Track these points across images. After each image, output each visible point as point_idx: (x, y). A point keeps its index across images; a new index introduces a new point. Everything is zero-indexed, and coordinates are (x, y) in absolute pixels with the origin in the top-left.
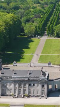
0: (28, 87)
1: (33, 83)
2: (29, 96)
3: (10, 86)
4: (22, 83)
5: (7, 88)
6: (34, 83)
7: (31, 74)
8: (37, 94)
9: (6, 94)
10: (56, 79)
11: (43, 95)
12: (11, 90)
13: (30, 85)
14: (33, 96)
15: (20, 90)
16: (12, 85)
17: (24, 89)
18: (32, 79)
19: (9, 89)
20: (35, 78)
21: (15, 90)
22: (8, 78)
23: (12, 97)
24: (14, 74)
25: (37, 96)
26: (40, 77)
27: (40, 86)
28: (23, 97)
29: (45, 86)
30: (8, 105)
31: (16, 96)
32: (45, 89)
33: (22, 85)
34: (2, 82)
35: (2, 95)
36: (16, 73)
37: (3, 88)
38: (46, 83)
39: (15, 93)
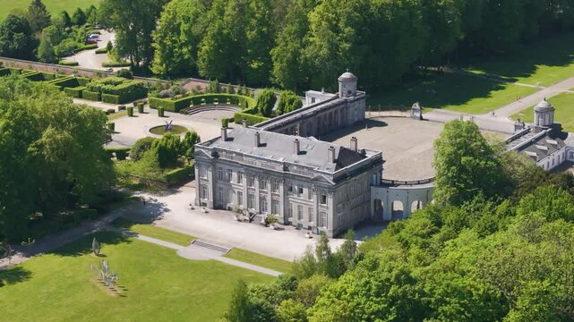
0: (286, 194)
1: (297, 182)
2: (287, 223)
3: (239, 182)
4: (268, 178)
5: (230, 185)
6: (301, 183)
7: (304, 153)
8: (310, 221)
9: (228, 205)
10: (406, 183)
11: (324, 229)
12: (240, 194)
13: (291, 189)
14: (299, 227)
15: (262, 199)
16: (244, 180)
17: (275, 198)
18: (296, 171)
19: (236, 191)
20: (303, 167)
21: (250, 197)
22: (234, 155)
23: (236, 219)
24: (260, 145)
25: (310, 228)
26: (316, 169)
27: (315, 196)
28: (263, 221)
29: (330, 200)
30: (188, 240)
31: (247, 218)
32: (327, 208)
33: (269, 185)
34: (218, 165)
35: (219, 206)
36: (265, 145)
37: (221, 184)
38: (332, 190)
39: (250, 205)
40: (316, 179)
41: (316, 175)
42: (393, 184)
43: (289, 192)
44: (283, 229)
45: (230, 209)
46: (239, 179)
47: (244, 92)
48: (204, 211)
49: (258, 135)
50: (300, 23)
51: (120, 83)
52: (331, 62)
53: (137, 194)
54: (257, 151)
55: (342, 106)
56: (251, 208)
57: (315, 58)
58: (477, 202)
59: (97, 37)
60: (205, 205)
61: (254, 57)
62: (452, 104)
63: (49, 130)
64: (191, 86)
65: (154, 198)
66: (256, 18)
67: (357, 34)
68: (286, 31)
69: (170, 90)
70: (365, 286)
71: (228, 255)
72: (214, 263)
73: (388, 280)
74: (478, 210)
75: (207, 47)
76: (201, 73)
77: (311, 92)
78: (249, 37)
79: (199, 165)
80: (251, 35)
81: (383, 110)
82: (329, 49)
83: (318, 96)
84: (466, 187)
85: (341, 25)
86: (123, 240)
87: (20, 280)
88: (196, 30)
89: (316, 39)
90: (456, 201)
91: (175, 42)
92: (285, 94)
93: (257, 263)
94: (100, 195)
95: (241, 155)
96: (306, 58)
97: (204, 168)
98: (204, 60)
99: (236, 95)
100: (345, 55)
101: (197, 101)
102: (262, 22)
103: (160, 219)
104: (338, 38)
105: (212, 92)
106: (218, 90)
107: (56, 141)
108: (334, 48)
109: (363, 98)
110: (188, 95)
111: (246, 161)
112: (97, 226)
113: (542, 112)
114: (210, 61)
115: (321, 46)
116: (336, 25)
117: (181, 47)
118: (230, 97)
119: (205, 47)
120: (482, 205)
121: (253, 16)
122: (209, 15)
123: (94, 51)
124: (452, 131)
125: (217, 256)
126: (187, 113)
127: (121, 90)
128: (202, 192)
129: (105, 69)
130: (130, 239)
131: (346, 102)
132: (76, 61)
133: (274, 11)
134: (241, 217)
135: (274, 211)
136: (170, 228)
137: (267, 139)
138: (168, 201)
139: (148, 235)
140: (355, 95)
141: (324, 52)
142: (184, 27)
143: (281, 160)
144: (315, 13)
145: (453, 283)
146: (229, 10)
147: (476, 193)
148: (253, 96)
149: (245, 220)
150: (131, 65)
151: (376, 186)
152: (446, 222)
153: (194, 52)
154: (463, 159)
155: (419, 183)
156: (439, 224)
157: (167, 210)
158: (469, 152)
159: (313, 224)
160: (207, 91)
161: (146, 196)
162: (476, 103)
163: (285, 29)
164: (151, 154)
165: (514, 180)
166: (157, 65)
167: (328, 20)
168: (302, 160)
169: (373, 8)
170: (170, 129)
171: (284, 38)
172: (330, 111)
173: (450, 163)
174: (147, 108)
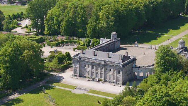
0: (105, 71)
1: (109, 67)
2: (106, 81)
3: (88, 68)
4: (99, 66)
5: (85, 69)
6: (111, 67)
8: (114, 80)
9: (85, 76)
10: (144, 67)
11: (119, 82)
12: (89, 72)
13: (107, 69)
14: (110, 82)
15: (97, 73)
16: (90, 67)
17: (101, 73)
18: (109, 63)
19: (87, 71)
20: (111, 62)
21: (92, 73)
22: (87, 59)
23: (88, 80)
24: (95, 55)
25: (114, 82)
26: (116, 62)
27: (116, 71)
28: (98, 81)
29: (121, 73)
30: (74, 87)
31: (92, 80)
32: (120, 75)
33: (99, 69)
34: (81, 62)
35: (81, 76)
36: (96, 55)
37: (82, 69)
38: (122, 69)
39: (92, 75)
40: (116, 66)
41: (116, 64)
42: (139, 67)
43: (106, 71)
44: (105, 83)
45: (85, 77)
46: (88, 67)
47: (78, 39)
48: (76, 78)
49: (94, 52)
50: (96, 16)
51: (35, 37)
52: (107, 29)
53: (52, 73)
54: (94, 57)
55: (113, 43)
56: (93, 76)
57: (101, 28)
58: (171, 72)
59: (20, 23)
60: (76, 76)
61: (80, 28)
62: (146, 42)
63: (26, 51)
64: (59, 38)
65: (58, 74)
66: (80, 15)
67: (115, 19)
68: (91, 19)
69: (52, 39)
70: (155, 98)
71: (89, 91)
72: (85, 94)
73: (162, 95)
74: (171, 74)
75: (64, 25)
76: (61, 33)
77: (101, 39)
78: (78, 21)
79: (74, 62)
80: (79, 20)
81: (125, 44)
82: (106, 24)
83: (104, 40)
84: (167, 67)
85: (110, 16)
86: (52, 88)
87: (20, 102)
88: (60, 19)
89: (102, 21)
90: (164, 72)
91: (52, 23)
92: (94, 40)
93: (99, 94)
94: (40, 74)
95: (89, 59)
96: (99, 28)
97: (76, 64)
98: (63, 29)
99: (75, 40)
100: (111, 27)
101: (63, 43)
102: (82, 16)
103: (62, 81)
104: (109, 21)
105: (66, 40)
106: (69, 39)
107: (28, 55)
108: (108, 24)
109: (119, 40)
110: (59, 41)
111: (91, 61)
112: (41, 84)
113: (181, 43)
114: (65, 30)
115: (104, 24)
116: (108, 17)
117: (54, 25)
118: (74, 41)
119: (63, 25)
120: (173, 72)
121: (79, 14)
122: (64, 14)
123: (21, 28)
124: (162, 49)
125: (85, 92)
126: (60, 47)
127: (37, 39)
128: (75, 71)
129: (27, 33)
130: (54, 88)
131: (114, 42)
132: (16, 31)
133: (86, 12)
134: (90, 80)
135: (101, 77)
136: (67, 84)
137: (97, 53)
138: (63, 75)
139: (60, 86)
140: (117, 39)
141: (105, 25)
142: (55, 18)
143: (103, 60)
144: (101, 13)
145: (184, 96)
146: (71, 12)
147: (170, 69)
148: (81, 41)
149: (91, 81)
150: (37, 31)
151: (134, 68)
152: (162, 78)
153: (59, 27)
154: (166, 58)
155: (148, 66)
156: (160, 79)
157: (63, 78)
158: (168, 55)
159: (114, 81)
160: (65, 40)
161: (55, 74)
162: (153, 42)
163: (91, 18)
164: (56, 59)
165: (182, 64)
166: (46, 31)
167: (105, 15)
168: (110, 60)
169: (120, 11)
170: (56, 52)
171: (91, 21)
172: (109, 45)
173: (161, 59)
174: (46, 45)
